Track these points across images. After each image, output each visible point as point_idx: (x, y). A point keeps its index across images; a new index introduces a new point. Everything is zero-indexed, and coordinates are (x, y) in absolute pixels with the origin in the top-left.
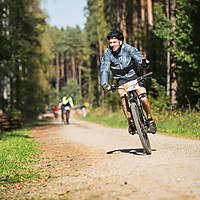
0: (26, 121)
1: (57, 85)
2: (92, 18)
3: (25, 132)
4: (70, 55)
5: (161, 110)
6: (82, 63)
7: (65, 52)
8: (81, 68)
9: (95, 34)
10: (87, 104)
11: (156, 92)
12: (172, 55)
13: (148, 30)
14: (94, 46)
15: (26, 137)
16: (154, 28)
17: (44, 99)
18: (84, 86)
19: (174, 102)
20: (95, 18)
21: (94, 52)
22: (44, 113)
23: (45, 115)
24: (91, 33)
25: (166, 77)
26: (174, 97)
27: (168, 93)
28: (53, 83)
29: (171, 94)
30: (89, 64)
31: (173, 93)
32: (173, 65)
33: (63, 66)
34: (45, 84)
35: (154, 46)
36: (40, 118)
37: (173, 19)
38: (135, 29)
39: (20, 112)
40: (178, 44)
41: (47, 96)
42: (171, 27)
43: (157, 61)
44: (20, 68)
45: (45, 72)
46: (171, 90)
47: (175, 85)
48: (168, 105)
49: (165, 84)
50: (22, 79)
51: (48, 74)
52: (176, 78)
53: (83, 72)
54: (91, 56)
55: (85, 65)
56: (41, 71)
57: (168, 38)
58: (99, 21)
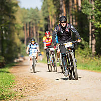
0: (7, 63)
1: (25, 42)
2: (45, 2)
3: (7, 69)
4: (33, 24)
5: (86, 56)
6: (39, 29)
7: (30, 23)
8: (39, 32)
9: (47, 12)
10: (42, 53)
11: (83, 46)
12: (92, 24)
13: (78, 10)
14: (47, 19)
15: (8, 72)
16: (82, 8)
17: (18, 50)
18: (41, 42)
19: (94, 51)
20: (47, 2)
21: (47, 23)
22: (18, 58)
23: (18, 60)
24: (45, 11)
25: (89, 37)
26: (94, 49)
27: (90, 46)
28: (23, 41)
29: (92, 47)
30: (44, 29)
31: (93, 46)
32: (93, 30)
33: (28, 31)
34: (18, 41)
35: (82, 19)
36: (15, 61)
37: (93, 3)
38: (71, 9)
39: (3, 58)
40: (96, 18)
41: (19, 49)
42: (92, 8)
43: (84, 28)
44: (4, 32)
45: (18, 34)
46: (92, 44)
47: (94, 42)
48: (90, 53)
49: (88, 41)
50: (5, 38)
51: (20, 35)
52: (95, 38)
53: (40, 34)
54: (45, 25)
55: (41, 30)
56: (16, 34)
57: (90, 14)
58: (49, 4)
